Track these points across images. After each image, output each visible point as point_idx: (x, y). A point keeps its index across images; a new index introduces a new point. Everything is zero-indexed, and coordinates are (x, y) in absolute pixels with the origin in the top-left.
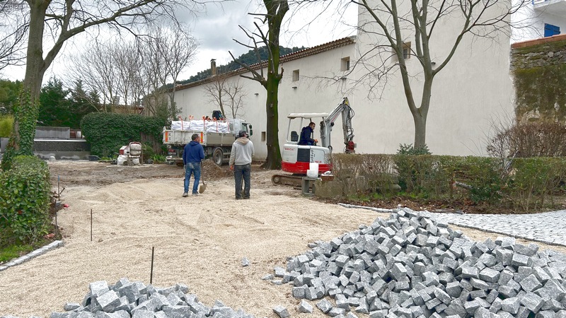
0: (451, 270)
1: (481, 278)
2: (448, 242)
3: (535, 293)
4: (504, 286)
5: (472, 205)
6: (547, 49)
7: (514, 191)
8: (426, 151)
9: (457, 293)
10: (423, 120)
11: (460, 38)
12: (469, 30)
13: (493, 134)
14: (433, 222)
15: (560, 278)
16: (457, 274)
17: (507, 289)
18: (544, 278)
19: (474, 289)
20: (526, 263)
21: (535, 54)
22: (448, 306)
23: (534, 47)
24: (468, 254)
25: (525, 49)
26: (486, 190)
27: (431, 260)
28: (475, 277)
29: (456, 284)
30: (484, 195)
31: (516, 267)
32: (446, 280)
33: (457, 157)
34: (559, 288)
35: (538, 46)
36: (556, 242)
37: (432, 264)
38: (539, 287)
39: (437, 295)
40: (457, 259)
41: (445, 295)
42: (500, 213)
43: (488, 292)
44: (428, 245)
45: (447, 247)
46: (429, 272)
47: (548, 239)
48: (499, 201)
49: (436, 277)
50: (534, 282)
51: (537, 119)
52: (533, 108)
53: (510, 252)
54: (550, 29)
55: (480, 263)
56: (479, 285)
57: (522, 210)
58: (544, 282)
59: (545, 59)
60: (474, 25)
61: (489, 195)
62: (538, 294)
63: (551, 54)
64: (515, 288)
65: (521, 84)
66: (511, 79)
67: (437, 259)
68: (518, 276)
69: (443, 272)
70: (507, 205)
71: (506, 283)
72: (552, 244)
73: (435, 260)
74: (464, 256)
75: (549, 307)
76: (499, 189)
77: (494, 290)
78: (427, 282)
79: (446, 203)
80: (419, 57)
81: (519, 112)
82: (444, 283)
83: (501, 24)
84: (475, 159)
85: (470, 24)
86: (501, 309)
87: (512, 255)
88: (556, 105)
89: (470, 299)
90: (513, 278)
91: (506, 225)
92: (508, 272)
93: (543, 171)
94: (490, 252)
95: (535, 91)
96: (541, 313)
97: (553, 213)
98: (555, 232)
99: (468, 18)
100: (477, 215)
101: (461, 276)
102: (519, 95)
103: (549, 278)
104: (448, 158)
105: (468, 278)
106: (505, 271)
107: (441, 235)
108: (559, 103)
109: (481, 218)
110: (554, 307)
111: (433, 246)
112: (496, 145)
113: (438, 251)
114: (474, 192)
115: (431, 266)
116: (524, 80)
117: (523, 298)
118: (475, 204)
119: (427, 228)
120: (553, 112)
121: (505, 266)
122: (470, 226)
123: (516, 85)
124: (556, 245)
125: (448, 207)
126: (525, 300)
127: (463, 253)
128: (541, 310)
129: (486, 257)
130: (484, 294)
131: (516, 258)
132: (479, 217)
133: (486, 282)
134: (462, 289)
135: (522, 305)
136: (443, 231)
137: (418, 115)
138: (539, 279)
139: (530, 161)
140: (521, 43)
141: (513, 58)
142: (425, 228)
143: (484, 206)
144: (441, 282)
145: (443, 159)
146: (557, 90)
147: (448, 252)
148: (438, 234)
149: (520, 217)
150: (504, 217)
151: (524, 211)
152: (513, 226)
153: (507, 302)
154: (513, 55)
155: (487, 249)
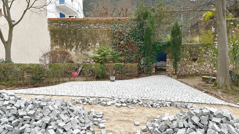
0: (14, 115)
1: (28, 115)
2: (14, 102)
3: (48, 116)
4: (37, 116)
5: (33, 84)
6: (61, 22)
7: (49, 77)
8: (11, 62)
9: (17, 125)
10: (9, 47)
11: (25, 11)
12: (29, 9)
13: (41, 54)
14: (7, 94)
15: (58, 108)
16: (17, 116)
17: (38, 117)
18: (52, 109)
19: (25, 121)
20: (46, 105)
21: (57, 24)
22: (12, 131)
23: (56, 21)
24: (23, 106)
25: (53, 21)
26: (38, 77)
27: (5, 112)
28: (25, 115)
29: (17, 120)
30: (37, 80)
31: (42, 107)
32: (12, 120)
33: (25, 64)
34: (57, 112)
35: (57, 21)
36: (62, 95)
37: (6, 114)
38: (50, 113)
39: (6, 128)
40: (17, 110)
41: (10, 127)
42: (44, 86)
43: (31, 120)
44: (4, 106)
45: (13, 105)
46: (4, 118)
47: (60, 94)
48: (43, 82)
49: (7, 120)
50: (48, 112)
51: (58, 49)
52: (57, 44)
53: (39, 102)
54: (62, 15)
55: (27, 109)
56: (27, 118)
57: (52, 84)
58: (52, 111)
59: (60, 26)
60: (31, 7)
61: (39, 79)
62: (49, 116)
63: (62, 24)
64: (41, 116)
65: (52, 35)
66: (48, 32)
67: (8, 111)
68: (42, 111)
69: (10, 116)
70: (47, 83)
71: (38, 115)
72: (61, 96)
73: (7, 112)
74: (21, 108)
75: (53, 120)
76: (43, 77)
77: (33, 119)
78: (2, 123)
79: (21, 85)
80: (5, 17)
81: (52, 46)
82: (11, 122)
83: (42, 9)
84: (33, 65)
85: (30, 6)
86: (35, 126)
87: (41, 103)
88: (64, 44)
89: (23, 125)
90: (41, 112)
91: (45, 91)
92: (39, 110)
93: (59, 68)
94: (32, 104)
95: (57, 38)
96: (50, 123)
97: (63, 84)
98: (63, 91)
99: (29, 3)
100: (34, 88)
101: (19, 116)
102: (51, 39)
103: (54, 109)
104: (21, 64)
105: (22, 117)
106: (37, 110)
107: (10, 100)
108: (65, 43)
109: (36, 89)
110: (55, 120)
111: (6, 106)
112: (43, 59)
113: (8, 107)
114: (33, 79)
115: (5, 115)
116: (53, 33)
117: (44, 119)
118: (34, 84)
119: (4, 98)
120: (64, 46)
121: (38, 108)
122: (30, 93)
123: (50, 35)
124: (62, 96)
125: (22, 86)
126: (45, 120)
127: (20, 106)
128: (51, 122)
129: (30, 106)
130: (29, 122)
131: (42, 104)
132: (35, 89)
133: (30, 116)
134: (19, 122)
135: (44, 122)
136: (12, 98)
137: (6, 45)
138: (50, 110)
139: (54, 65)
140: (51, 18)
141: (48, 24)
142: (2, 98)
143: (37, 84)
144: (9, 121)
145: (19, 65)
146: (65, 38)
147: (13, 107)
148: (9, 99)
149: (51, 87)
150: (45, 88)
151: (53, 84)
152: (48, 91)
153: (38, 122)
154: (49, 23)
155: (31, 102)
